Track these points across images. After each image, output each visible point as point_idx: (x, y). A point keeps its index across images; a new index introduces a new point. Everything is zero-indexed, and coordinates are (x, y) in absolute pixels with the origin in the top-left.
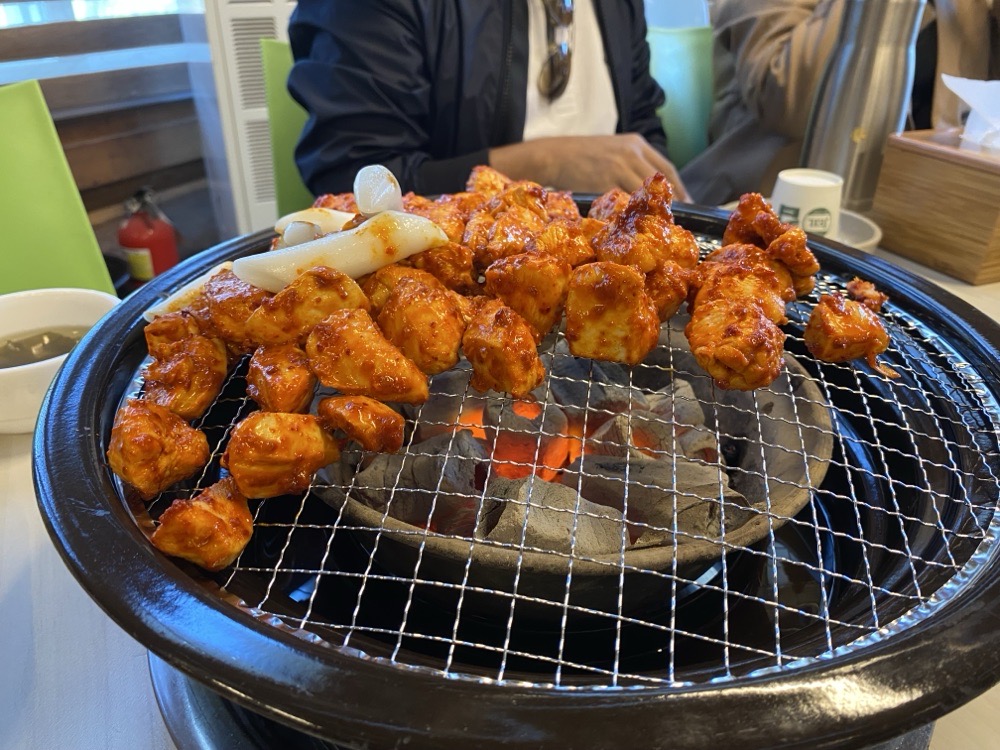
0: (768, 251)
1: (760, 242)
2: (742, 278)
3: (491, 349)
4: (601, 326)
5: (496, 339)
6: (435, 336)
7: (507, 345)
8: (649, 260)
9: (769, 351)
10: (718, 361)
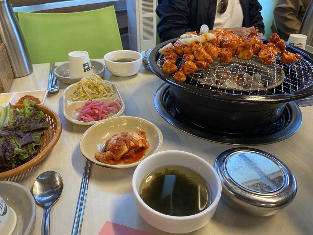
0: (276, 44)
1: (275, 43)
2: (269, 47)
3: (225, 54)
4: (243, 53)
5: (226, 53)
6: (215, 53)
7: (227, 54)
8: (253, 42)
9: (272, 58)
10: (263, 59)
